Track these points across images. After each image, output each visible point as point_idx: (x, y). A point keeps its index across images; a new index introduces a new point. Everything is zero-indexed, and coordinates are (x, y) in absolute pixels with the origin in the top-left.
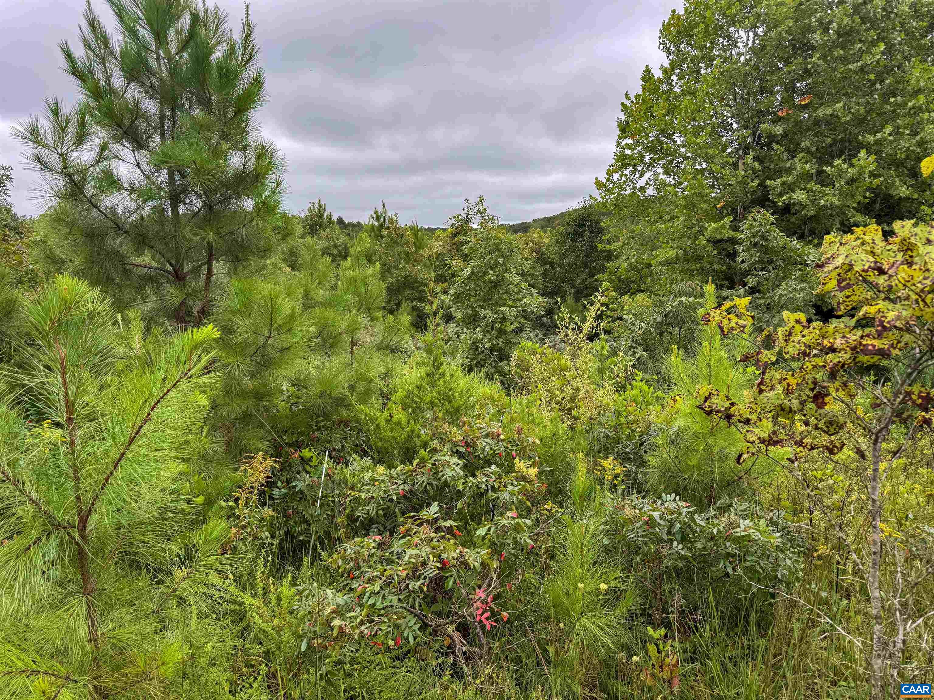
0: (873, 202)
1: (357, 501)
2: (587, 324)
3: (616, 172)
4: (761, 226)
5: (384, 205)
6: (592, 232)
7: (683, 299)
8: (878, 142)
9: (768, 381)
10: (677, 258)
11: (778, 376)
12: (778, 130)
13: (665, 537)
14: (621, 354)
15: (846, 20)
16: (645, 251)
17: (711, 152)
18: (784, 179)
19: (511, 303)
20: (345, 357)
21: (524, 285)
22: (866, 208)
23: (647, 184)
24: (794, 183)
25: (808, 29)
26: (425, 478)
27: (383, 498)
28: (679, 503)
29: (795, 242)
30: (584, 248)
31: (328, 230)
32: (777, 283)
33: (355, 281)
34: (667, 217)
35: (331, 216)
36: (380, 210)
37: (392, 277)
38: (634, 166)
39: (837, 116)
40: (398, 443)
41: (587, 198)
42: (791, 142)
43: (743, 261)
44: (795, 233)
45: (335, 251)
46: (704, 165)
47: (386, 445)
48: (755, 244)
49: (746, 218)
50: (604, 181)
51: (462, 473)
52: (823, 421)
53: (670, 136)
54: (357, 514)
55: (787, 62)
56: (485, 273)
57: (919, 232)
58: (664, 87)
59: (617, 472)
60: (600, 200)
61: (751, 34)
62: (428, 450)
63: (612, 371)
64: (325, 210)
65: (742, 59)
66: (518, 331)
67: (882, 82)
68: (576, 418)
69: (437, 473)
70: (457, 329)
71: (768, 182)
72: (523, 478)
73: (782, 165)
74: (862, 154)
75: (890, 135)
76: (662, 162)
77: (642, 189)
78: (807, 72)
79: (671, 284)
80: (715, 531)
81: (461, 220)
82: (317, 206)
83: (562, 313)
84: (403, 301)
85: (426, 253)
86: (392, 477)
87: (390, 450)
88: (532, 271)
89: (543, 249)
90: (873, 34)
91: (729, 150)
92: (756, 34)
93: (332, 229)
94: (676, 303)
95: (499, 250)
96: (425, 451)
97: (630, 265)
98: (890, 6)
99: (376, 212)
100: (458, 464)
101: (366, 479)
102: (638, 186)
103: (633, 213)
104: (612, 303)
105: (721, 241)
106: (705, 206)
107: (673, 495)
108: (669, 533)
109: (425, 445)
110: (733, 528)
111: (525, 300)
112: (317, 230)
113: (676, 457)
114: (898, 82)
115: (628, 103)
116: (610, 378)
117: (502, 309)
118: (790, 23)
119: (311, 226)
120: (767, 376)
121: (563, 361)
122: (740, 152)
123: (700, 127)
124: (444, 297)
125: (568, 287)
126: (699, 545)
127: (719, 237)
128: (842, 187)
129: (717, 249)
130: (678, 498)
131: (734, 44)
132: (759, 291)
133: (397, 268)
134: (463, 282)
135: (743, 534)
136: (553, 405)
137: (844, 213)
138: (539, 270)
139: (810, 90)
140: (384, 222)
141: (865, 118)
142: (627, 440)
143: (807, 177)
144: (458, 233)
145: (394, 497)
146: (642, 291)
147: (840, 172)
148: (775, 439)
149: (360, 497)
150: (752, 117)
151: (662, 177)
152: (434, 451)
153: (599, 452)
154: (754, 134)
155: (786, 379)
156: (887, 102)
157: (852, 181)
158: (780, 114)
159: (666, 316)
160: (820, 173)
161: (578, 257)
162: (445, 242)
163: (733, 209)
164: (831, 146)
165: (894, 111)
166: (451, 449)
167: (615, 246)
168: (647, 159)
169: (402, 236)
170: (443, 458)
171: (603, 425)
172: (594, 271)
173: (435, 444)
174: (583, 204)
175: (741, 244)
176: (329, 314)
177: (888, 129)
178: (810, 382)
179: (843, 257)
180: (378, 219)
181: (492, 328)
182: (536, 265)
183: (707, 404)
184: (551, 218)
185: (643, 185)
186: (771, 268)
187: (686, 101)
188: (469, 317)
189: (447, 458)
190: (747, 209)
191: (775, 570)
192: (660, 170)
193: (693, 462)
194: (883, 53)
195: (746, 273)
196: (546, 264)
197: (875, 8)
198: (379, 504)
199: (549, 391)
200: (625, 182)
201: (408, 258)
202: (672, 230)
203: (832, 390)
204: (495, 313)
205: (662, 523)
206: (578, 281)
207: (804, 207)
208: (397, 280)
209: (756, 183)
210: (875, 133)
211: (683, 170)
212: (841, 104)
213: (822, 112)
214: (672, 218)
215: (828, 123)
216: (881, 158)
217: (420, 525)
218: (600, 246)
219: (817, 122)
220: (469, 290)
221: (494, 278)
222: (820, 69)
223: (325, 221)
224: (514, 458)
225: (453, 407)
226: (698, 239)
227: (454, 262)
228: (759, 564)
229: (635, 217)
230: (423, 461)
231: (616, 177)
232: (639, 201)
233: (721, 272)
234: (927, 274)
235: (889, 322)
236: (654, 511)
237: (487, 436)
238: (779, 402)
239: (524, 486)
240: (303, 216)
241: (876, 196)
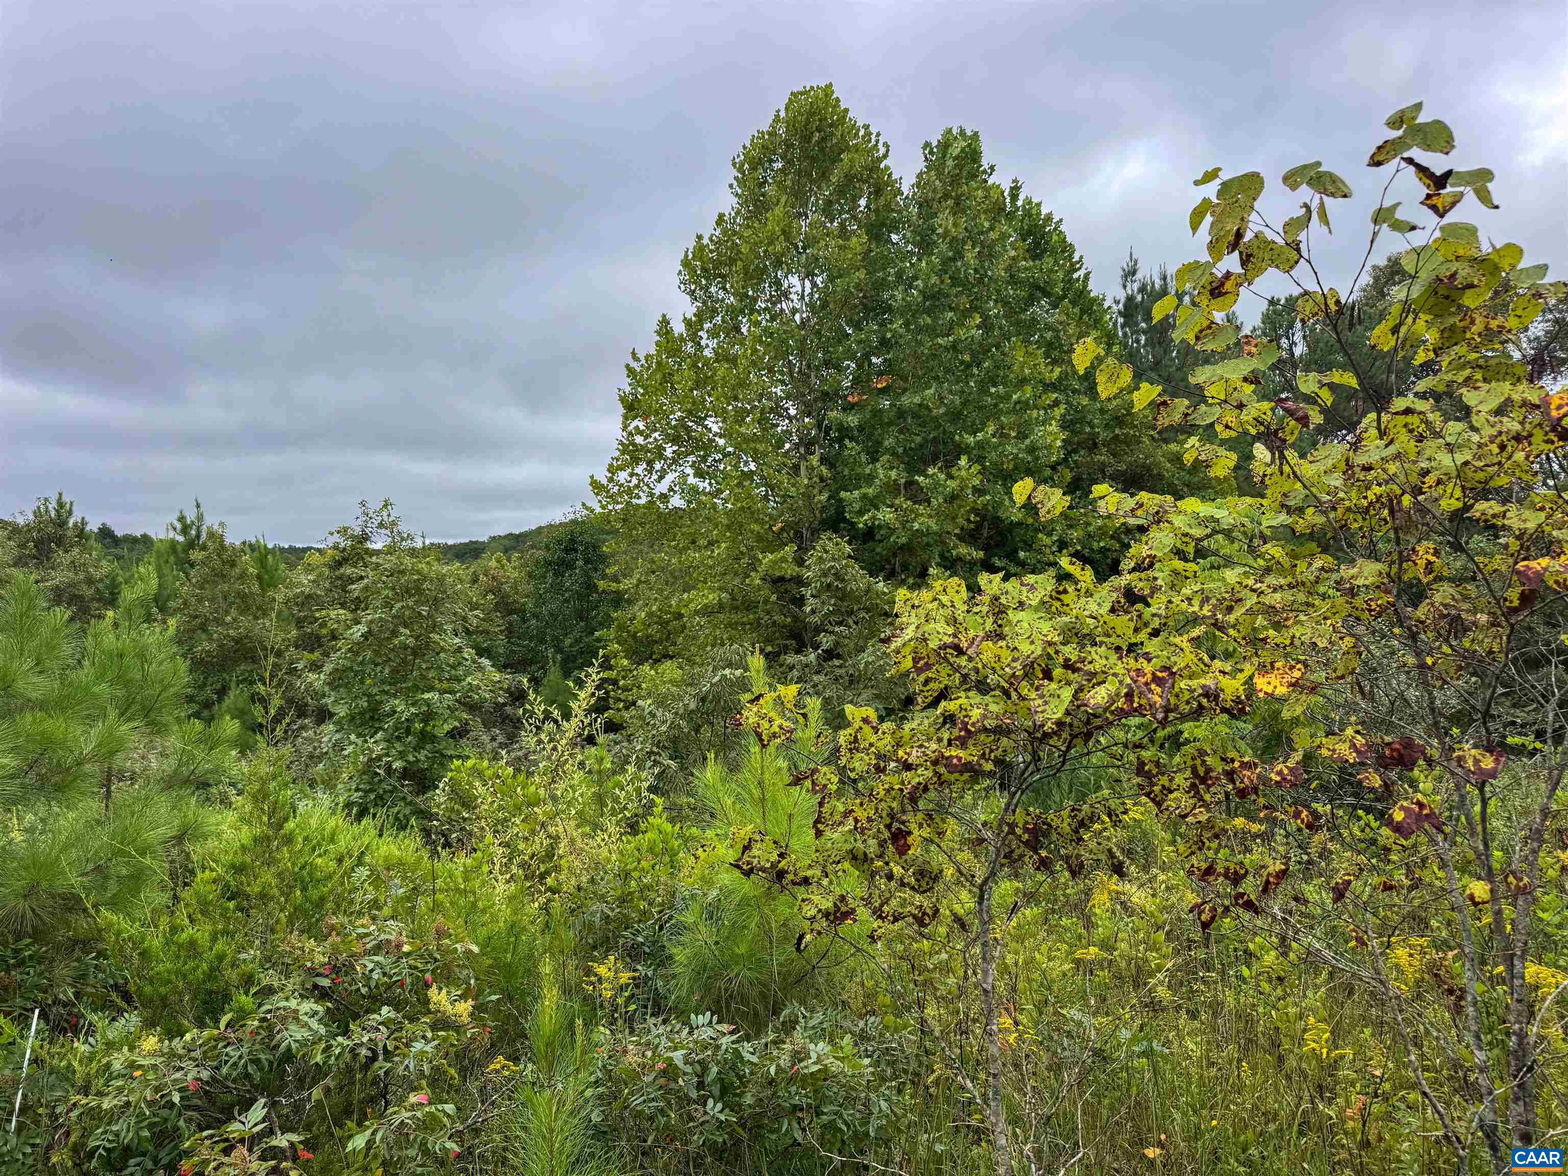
0: (979, 526)
1: (95, 1115)
2: (574, 721)
3: (622, 469)
4: (834, 559)
5: (198, 506)
6: (587, 561)
7: (727, 671)
8: (980, 445)
9: (827, 816)
10: (721, 606)
11: (841, 808)
12: (853, 420)
13: (694, 1094)
14: (631, 769)
15: (934, 279)
16: (672, 593)
17: (761, 447)
18: (863, 490)
19: (445, 685)
20: (92, 806)
21: (468, 653)
22: (972, 536)
23: (671, 489)
24: (876, 497)
25: (882, 285)
26: (245, 1050)
27: (150, 1104)
28: (719, 1027)
29: (881, 584)
30: (576, 587)
31: (76, 550)
32: (861, 643)
33: (121, 656)
34: (702, 542)
35: (84, 523)
36: (191, 516)
37: (210, 640)
38: (650, 463)
39: (928, 408)
40: (190, 984)
41: (579, 507)
42: (869, 438)
43: (813, 612)
44: (882, 569)
45: (89, 592)
46: (752, 466)
47: (162, 990)
48: (829, 586)
49: (814, 548)
50: (604, 482)
51: (322, 1030)
52: (911, 872)
53: (700, 421)
54: (92, 1144)
55: (857, 327)
56: (395, 633)
57: (1010, 589)
58: (689, 348)
59: (622, 981)
60: (598, 510)
61: (808, 284)
62: (253, 990)
63: (616, 800)
64: (70, 513)
65: (797, 317)
66: (457, 734)
67: (979, 365)
68: (554, 891)
69: (271, 1036)
70: (338, 736)
71: (843, 494)
72: (442, 1023)
73: (859, 470)
74: (963, 461)
75: (994, 436)
76: (691, 458)
77: (664, 497)
78: (884, 342)
79: (713, 646)
80: (773, 1070)
81: (353, 537)
82: (53, 505)
83: (531, 704)
84: (233, 685)
85: (280, 595)
86: (172, 1054)
87: (173, 998)
88: (485, 625)
89: (506, 588)
90: (964, 302)
91: (787, 446)
92: (814, 285)
93: (85, 549)
94: (717, 679)
95: (419, 591)
96: (247, 994)
97: (650, 614)
98: (983, 267)
99: (182, 519)
100: (316, 1013)
101: (117, 1066)
102: (657, 492)
103: (652, 534)
104: (624, 678)
105: (782, 579)
106: (756, 527)
107: (708, 1014)
108: (700, 1085)
109: (248, 981)
110: (800, 1061)
111: (469, 679)
112: (50, 550)
113: (717, 943)
114: (997, 367)
115: (634, 365)
116: (613, 813)
117: (427, 696)
118: (862, 274)
119: (39, 543)
120: (826, 808)
121: (532, 789)
122: (802, 450)
123: (744, 410)
124: (312, 677)
125: (550, 652)
126: (748, 1099)
127: (778, 574)
128: (940, 505)
129: (777, 591)
130: (715, 1018)
131: (786, 295)
132: (838, 656)
133: (219, 622)
134: (350, 650)
135: (815, 1068)
136: (514, 869)
137: (943, 543)
138: (498, 624)
139: (890, 368)
140: (198, 536)
141: (960, 413)
142: (640, 921)
143: (893, 489)
144: (346, 560)
145: (176, 1098)
146: (671, 658)
147: (937, 484)
148: (844, 909)
149: (99, 1106)
150: (815, 400)
151: (692, 480)
152: (269, 991)
153: (594, 948)
154: (819, 426)
155: (852, 811)
156: (987, 393)
157: (952, 498)
158: (850, 399)
159: (703, 700)
160: (910, 484)
161: (567, 601)
162: (320, 575)
163: (796, 532)
164: (921, 446)
165: (996, 405)
166: (303, 984)
167: (626, 584)
168: (669, 451)
169: (233, 564)
170: (283, 1004)
171: (602, 898)
172: (594, 623)
173: (270, 978)
174: (572, 517)
175: (807, 585)
176: (56, 726)
177: (991, 429)
178: (884, 814)
179: (913, 627)
180: (185, 530)
181: (408, 732)
182: (493, 615)
183: (746, 858)
184: (520, 535)
185: (665, 491)
186: (851, 622)
187: (722, 370)
188: (362, 714)
189: (293, 1003)
190: (815, 533)
191: (865, 1122)
192: (689, 471)
193: (742, 950)
194: (978, 327)
195: (818, 630)
196: (511, 613)
197: (967, 265)
198: (141, 1116)
199: (507, 845)
200: (637, 486)
201: (245, 603)
202: (710, 562)
203: (913, 827)
204: (413, 705)
205: (689, 1069)
206: (568, 642)
207: (892, 531)
208: (221, 646)
209: (824, 497)
210: (974, 433)
211: (722, 472)
212: (932, 391)
213: (909, 400)
214: (711, 543)
215: (916, 416)
216: (984, 468)
217: (227, 1152)
218: (602, 584)
219: (901, 414)
220: (362, 663)
221: (411, 642)
222: (902, 341)
223: (69, 533)
224: (428, 986)
225: (307, 899)
226: (748, 576)
227: (333, 614)
228: (841, 1116)
229: (654, 540)
230: (242, 1015)
231: (623, 476)
232: (660, 515)
233: (784, 627)
234: (1016, 654)
235: (973, 724)
236: (675, 1049)
237: (377, 949)
238: (848, 847)
239: (445, 1039)
240: (21, 521)
241: (984, 518)
